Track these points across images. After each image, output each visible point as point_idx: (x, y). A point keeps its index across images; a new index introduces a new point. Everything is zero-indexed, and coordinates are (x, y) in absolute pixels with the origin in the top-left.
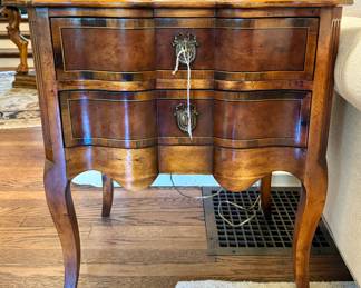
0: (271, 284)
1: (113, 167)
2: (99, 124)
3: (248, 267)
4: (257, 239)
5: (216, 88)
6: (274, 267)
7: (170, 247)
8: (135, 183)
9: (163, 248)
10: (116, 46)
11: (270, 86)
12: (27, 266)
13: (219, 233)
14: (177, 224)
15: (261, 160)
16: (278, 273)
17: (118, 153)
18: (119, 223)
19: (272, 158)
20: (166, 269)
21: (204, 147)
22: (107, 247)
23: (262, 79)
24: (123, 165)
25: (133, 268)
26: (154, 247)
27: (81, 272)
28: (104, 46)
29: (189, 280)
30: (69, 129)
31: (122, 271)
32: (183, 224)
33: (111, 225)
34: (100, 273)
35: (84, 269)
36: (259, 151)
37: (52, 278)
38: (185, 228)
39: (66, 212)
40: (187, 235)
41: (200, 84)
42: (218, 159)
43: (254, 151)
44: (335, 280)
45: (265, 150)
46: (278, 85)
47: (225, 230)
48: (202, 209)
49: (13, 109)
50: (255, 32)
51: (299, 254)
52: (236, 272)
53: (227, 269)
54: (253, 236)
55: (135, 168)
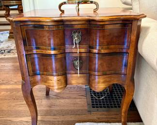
0: (112, 124)
1: (49, 83)
2: (42, 67)
3: (103, 116)
4: (107, 104)
5: (90, 52)
6: (113, 116)
7: (73, 108)
8: (58, 89)
9: (70, 108)
10: (48, 37)
11: (111, 51)
12: (18, 117)
13: (92, 102)
14: (75, 98)
15: (108, 79)
16: (115, 119)
17: (51, 78)
18: (52, 98)
19: (112, 79)
20: (71, 118)
21: (85, 75)
22: (48, 108)
23: (108, 48)
24: (53, 83)
25: (58, 117)
26: (66, 108)
27: (38, 119)
28: (44, 37)
29: (80, 122)
30: (30, 69)
31: (54, 119)
32: (78, 98)
33: (49, 99)
34: (45, 120)
35: (39, 118)
36: (107, 76)
37: (27, 122)
38: (78, 100)
39: (31, 100)
40: (80, 103)
41: (83, 50)
42: (91, 79)
43: (105, 76)
44: (137, 122)
45: (109, 76)
46: (114, 51)
47: (94, 101)
48: (85, 92)
49: (9, 48)
50: (105, 30)
51: (123, 114)
52: (99, 118)
53: (95, 117)
54: (105, 103)
55: (58, 83)
